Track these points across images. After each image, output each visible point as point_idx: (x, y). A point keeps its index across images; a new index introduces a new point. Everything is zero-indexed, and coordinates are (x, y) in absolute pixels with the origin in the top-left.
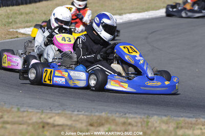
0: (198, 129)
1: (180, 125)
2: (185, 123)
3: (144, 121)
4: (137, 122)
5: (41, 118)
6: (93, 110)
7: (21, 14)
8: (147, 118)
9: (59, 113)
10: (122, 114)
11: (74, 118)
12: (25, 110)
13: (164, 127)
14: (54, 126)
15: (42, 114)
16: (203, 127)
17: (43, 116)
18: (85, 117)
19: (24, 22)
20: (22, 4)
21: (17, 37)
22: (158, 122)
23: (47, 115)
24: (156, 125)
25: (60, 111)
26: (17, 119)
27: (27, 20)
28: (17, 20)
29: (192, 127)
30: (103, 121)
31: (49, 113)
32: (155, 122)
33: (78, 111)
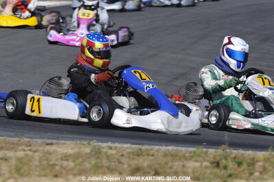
0: (21, 150)
2: (6, 144)
16: (26, 149)
29: (13, 148)
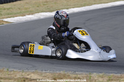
1: (111, 78)
3: (88, 76)
4: (83, 77)
5: (22, 75)
6: (54, 69)
7: (5, 9)
8: (90, 74)
9: (33, 72)
10: (73, 72)
11: (43, 75)
12: (12, 70)
13: (101, 80)
14: (31, 80)
15: (23, 73)
17: (23, 74)
18: (50, 74)
19: (6, 14)
20: (5, 3)
21: (3, 24)
22: (97, 77)
23: (26, 73)
24: (96, 78)
25: (34, 71)
26: (7, 76)
27: (8, 13)
28: (2, 13)
30: (62, 77)
31: (27, 72)
32: (95, 77)
33: (45, 71)
